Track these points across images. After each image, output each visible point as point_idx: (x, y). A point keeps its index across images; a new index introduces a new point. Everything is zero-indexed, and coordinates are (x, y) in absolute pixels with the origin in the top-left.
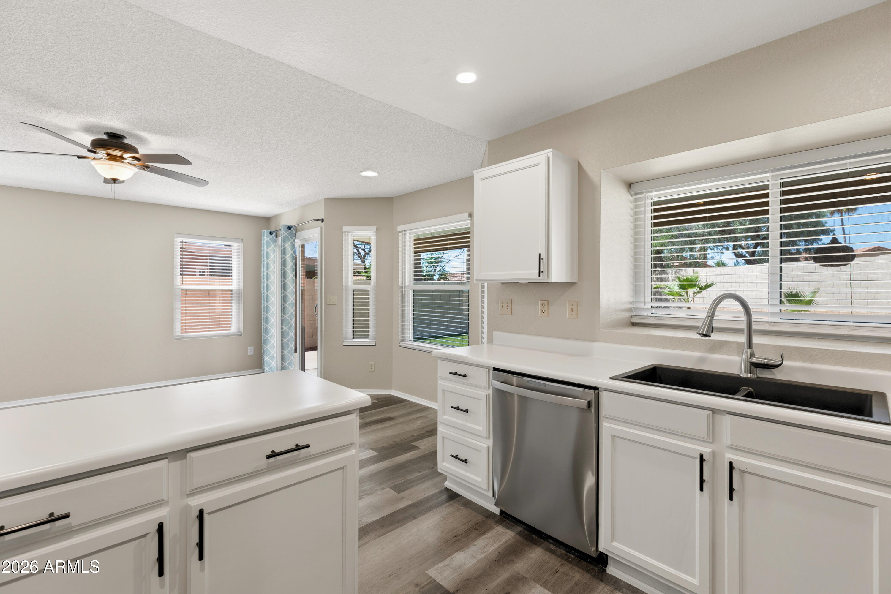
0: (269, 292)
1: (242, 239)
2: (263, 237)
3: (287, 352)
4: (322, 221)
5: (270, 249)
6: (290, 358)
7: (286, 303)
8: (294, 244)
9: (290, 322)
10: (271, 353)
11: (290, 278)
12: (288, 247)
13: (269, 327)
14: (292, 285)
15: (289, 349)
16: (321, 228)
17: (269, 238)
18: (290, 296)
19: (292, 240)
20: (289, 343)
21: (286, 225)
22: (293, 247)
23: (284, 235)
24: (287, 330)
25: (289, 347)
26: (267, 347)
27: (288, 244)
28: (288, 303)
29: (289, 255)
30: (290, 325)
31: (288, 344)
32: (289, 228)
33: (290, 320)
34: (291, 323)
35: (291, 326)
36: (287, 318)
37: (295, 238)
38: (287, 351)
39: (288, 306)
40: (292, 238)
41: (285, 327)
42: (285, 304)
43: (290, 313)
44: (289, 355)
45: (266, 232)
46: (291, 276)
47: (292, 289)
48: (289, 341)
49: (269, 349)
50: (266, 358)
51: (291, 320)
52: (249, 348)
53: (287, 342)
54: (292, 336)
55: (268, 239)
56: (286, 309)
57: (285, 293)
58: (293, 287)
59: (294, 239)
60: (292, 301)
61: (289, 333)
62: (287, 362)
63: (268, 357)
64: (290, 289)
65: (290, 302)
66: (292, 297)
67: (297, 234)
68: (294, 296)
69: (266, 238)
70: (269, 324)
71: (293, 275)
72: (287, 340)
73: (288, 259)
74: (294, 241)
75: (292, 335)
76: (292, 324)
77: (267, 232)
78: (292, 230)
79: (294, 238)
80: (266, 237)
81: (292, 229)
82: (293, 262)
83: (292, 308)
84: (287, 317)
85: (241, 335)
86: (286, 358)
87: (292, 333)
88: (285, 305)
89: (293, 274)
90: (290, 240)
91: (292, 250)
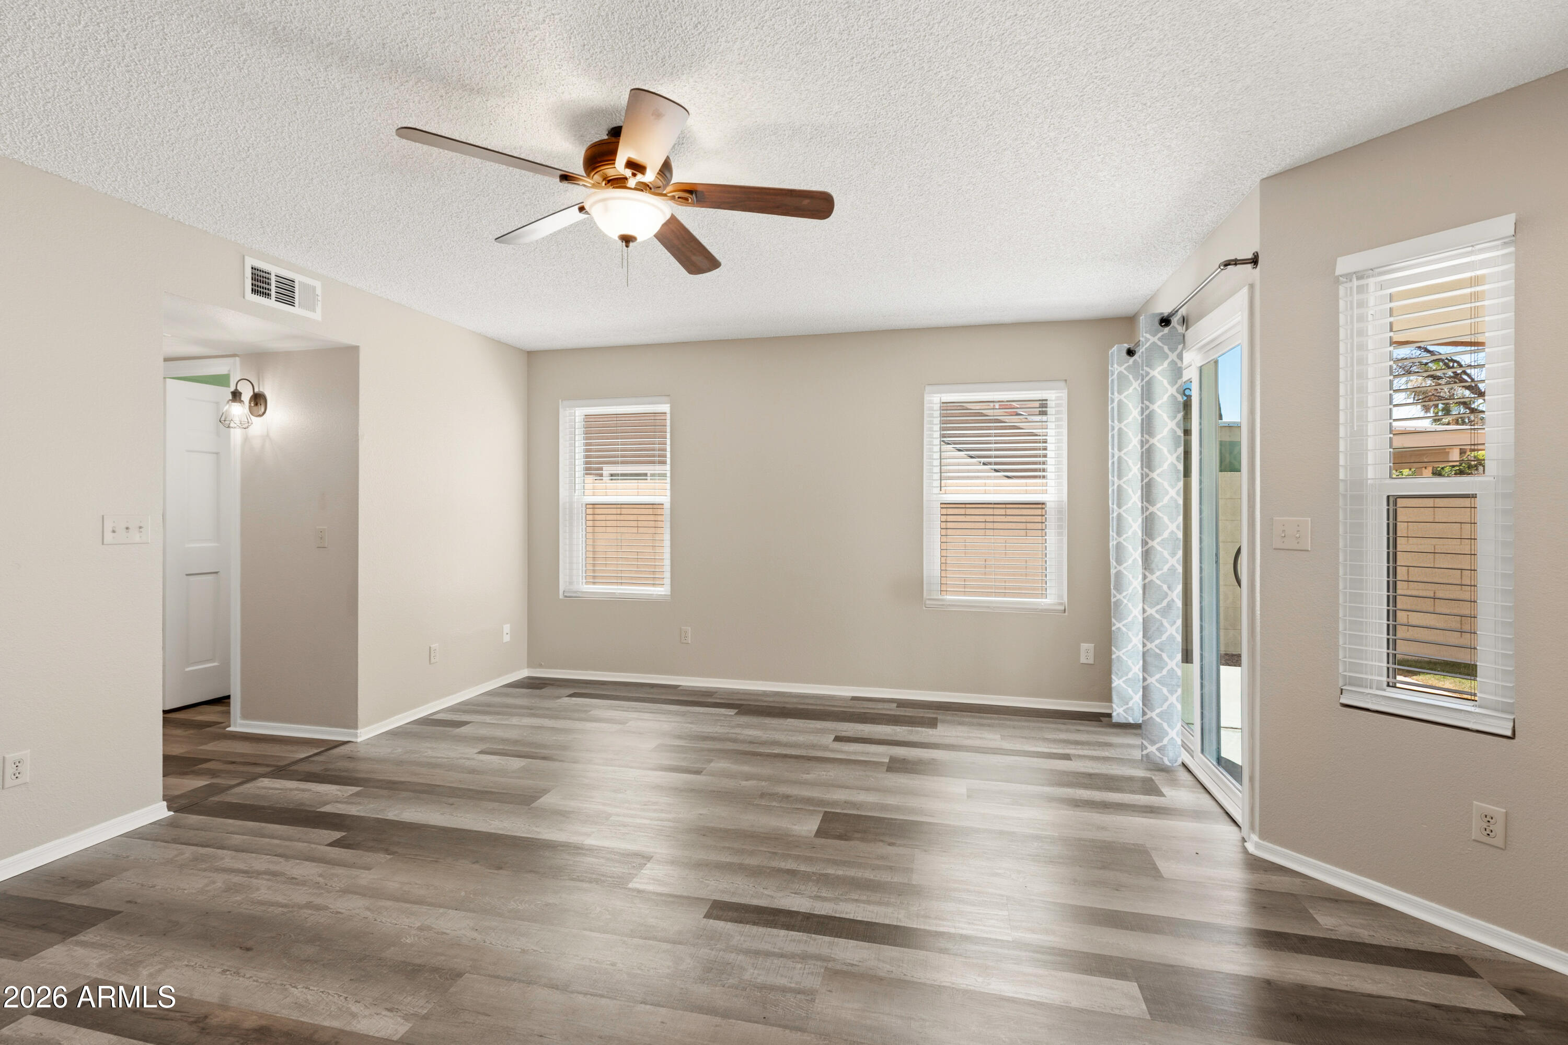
0: (1124, 508)
1: (1066, 380)
2: (1112, 367)
3: (1158, 681)
4: (1255, 261)
5: (1126, 393)
6: (1166, 699)
7: (1153, 539)
8: (1179, 365)
9: (1166, 595)
10: (1130, 670)
11: (1165, 466)
12: (1160, 377)
13: (1125, 601)
14: (1173, 487)
15: (1165, 672)
16: (1252, 287)
17: (1126, 365)
18: (1166, 519)
19: (1173, 356)
20: (1164, 656)
21: (1154, 315)
22: (1177, 372)
23: (1148, 344)
24: (1157, 616)
25: (1163, 668)
26: (1121, 654)
27: (1160, 368)
28: (1158, 540)
29: (1165, 398)
30: (1165, 603)
31: (1159, 657)
32: (1165, 321)
33: (1165, 587)
34: (1169, 599)
35: (1169, 606)
36: (1158, 582)
37: (1184, 347)
38: (1158, 676)
39: (1159, 548)
40: (1172, 350)
41: (1151, 608)
42: (1149, 541)
43: (1166, 568)
44: (1165, 690)
45: (1117, 351)
46: (1169, 462)
47: (1172, 497)
48: (1161, 650)
49: (1124, 657)
50: (1117, 682)
51: (1169, 588)
52: (1084, 646)
53: (1157, 651)
54: (1171, 638)
55: (1122, 369)
56: (1152, 557)
57: (1151, 509)
58: (1178, 493)
59: (1179, 350)
60: (1172, 532)
61: (1162, 624)
62: (1158, 711)
63: (1124, 679)
64: (1166, 500)
65: (1166, 535)
66: (1172, 520)
67: (1190, 334)
68: (1181, 518)
69: (1115, 366)
70: (1124, 594)
71: (1178, 458)
72: (1156, 646)
73: (1159, 411)
74: (1180, 357)
75: (1174, 633)
76: (1173, 600)
77: (1119, 351)
78: (1174, 327)
79: (1180, 347)
80: (1118, 364)
81: (1175, 321)
82: (1177, 420)
83: (1173, 554)
84: (1157, 578)
85: (1065, 612)
86: (1155, 697)
87: (1172, 626)
88: (1150, 545)
89: (1175, 455)
90: (1167, 357)
91: (1173, 382)
